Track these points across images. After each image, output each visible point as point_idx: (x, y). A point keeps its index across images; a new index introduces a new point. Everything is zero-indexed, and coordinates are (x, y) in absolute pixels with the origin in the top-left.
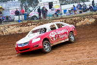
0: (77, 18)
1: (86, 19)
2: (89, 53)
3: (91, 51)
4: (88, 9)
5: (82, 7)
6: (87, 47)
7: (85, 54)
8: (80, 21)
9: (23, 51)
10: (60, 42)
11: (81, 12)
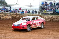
0: (2, 15)
1: (7, 16)
2: (5, 34)
3: (6, 33)
4: (9, 11)
5: (6, 9)
6: (4, 31)
7: (3, 34)
8: (3, 16)
9: (16, 29)
10: (36, 27)
11: (5, 12)
